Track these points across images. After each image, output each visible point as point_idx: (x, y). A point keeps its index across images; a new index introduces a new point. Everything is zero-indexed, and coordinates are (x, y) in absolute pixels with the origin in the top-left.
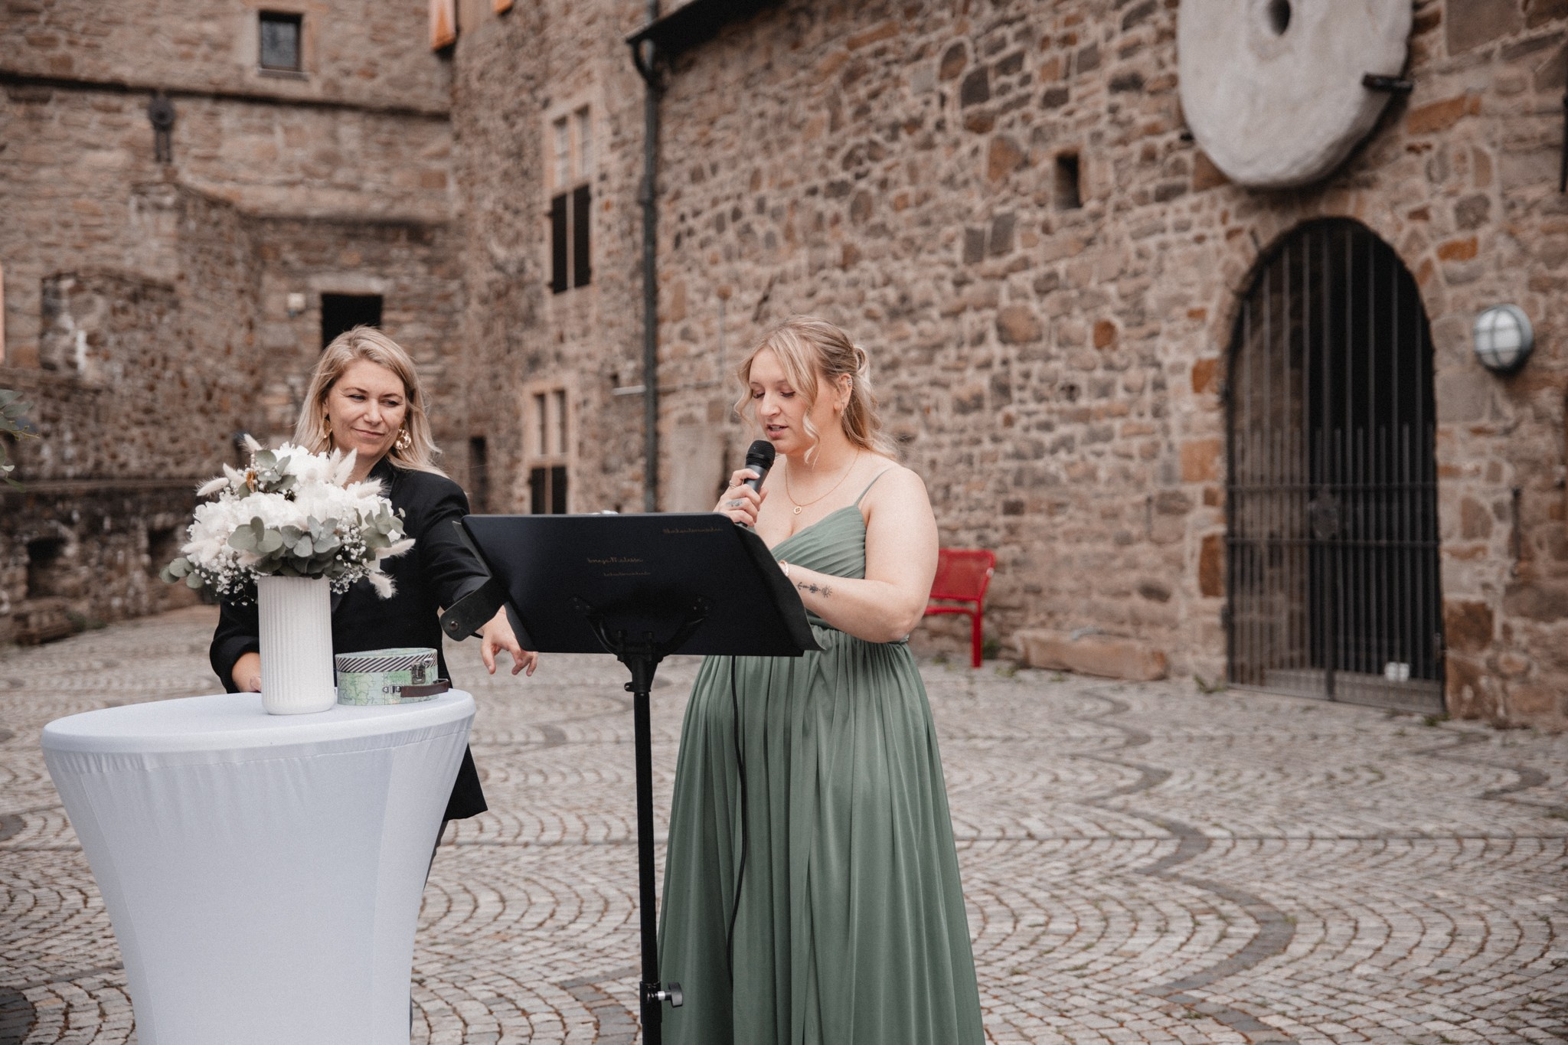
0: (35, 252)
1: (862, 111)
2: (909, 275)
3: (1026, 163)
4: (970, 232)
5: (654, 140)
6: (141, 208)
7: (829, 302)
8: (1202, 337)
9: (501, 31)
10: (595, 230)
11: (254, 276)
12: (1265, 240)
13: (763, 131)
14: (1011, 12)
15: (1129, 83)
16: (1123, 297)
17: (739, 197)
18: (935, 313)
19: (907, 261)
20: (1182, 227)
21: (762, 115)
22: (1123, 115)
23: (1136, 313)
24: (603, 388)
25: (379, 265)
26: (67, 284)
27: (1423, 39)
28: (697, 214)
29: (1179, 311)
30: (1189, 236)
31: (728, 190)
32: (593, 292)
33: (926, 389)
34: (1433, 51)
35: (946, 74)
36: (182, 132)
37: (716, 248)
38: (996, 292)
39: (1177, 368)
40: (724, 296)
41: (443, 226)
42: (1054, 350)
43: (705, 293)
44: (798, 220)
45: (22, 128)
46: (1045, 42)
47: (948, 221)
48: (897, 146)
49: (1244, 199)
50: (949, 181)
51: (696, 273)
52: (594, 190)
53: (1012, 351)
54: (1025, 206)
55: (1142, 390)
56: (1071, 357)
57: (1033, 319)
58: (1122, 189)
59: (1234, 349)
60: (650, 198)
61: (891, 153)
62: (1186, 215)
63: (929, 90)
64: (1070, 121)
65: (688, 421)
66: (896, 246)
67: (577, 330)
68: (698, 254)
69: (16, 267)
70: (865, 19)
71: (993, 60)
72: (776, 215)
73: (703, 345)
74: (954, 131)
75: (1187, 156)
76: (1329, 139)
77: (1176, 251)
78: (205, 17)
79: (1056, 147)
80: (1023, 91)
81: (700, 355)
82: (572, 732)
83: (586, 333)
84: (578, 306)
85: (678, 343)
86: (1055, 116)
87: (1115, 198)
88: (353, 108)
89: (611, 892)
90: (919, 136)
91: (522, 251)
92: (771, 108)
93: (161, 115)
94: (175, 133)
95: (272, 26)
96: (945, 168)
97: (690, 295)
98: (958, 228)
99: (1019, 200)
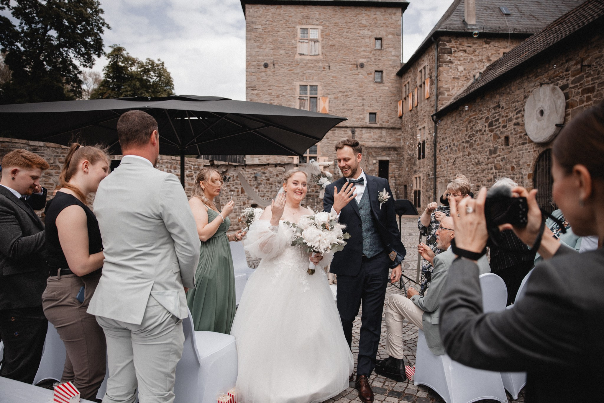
0: (333, 155)
1: (472, 128)
2: (479, 157)
3: (499, 138)
4: (490, 150)
5: (436, 132)
7: (466, 162)
8: (530, 169)
9: (410, 114)
10: (426, 148)
11: (368, 158)
12: (540, 152)
13: (455, 131)
14: (497, 111)
15: (517, 124)
16: (516, 162)
17: (450, 143)
18: (484, 164)
19: (479, 155)
20: (526, 150)
21: (454, 129)
22: (516, 130)
23: (518, 165)
24: (427, 177)
25: (389, 155)
27: (567, 117)
28: (443, 146)
29: (525, 164)
30: (527, 151)
31: (449, 142)
32: (425, 159)
33: (482, 178)
34: (569, 120)
35: (486, 122)
36: (356, 134)
37: (446, 152)
38: (494, 160)
39: (525, 175)
40: (448, 160)
41: (400, 148)
42: (504, 171)
43: (445, 160)
44: (461, 147)
45: (332, 135)
46: (503, 117)
47: (486, 148)
48: (477, 134)
49: (537, 145)
50: (486, 141)
51: (443, 156)
52: (426, 141)
53: (497, 171)
55: (519, 179)
56: (507, 172)
57: (501, 165)
58: (516, 143)
59: (535, 171)
60: (435, 143)
61: (476, 136)
62: (527, 148)
63: (483, 125)
64: (507, 131)
65: (441, 183)
66: (477, 152)
67: (422, 166)
68: (443, 153)
69: (330, 157)
70: (472, 112)
71: (494, 120)
72: (457, 146)
73: (444, 169)
74: (487, 132)
75: (527, 137)
76: (550, 135)
77: (525, 154)
78: (360, 115)
79: (505, 135)
80: (499, 125)
81: (443, 171)
82: (414, 234)
83: (424, 167)
84: (423, 162)
85: (440, 169)
86: (504, 130)
87: (515, 144)
88: (384, 128)
89: (412, 253)
90: (481, 133)
91: (413, 152)
92: (456, 127)
93: (353, 131)
94: (355, 135)
95: (371, 115)
96: (486, 138)
97: (442, 160)
98: (488, 149)
99: (498, 144)
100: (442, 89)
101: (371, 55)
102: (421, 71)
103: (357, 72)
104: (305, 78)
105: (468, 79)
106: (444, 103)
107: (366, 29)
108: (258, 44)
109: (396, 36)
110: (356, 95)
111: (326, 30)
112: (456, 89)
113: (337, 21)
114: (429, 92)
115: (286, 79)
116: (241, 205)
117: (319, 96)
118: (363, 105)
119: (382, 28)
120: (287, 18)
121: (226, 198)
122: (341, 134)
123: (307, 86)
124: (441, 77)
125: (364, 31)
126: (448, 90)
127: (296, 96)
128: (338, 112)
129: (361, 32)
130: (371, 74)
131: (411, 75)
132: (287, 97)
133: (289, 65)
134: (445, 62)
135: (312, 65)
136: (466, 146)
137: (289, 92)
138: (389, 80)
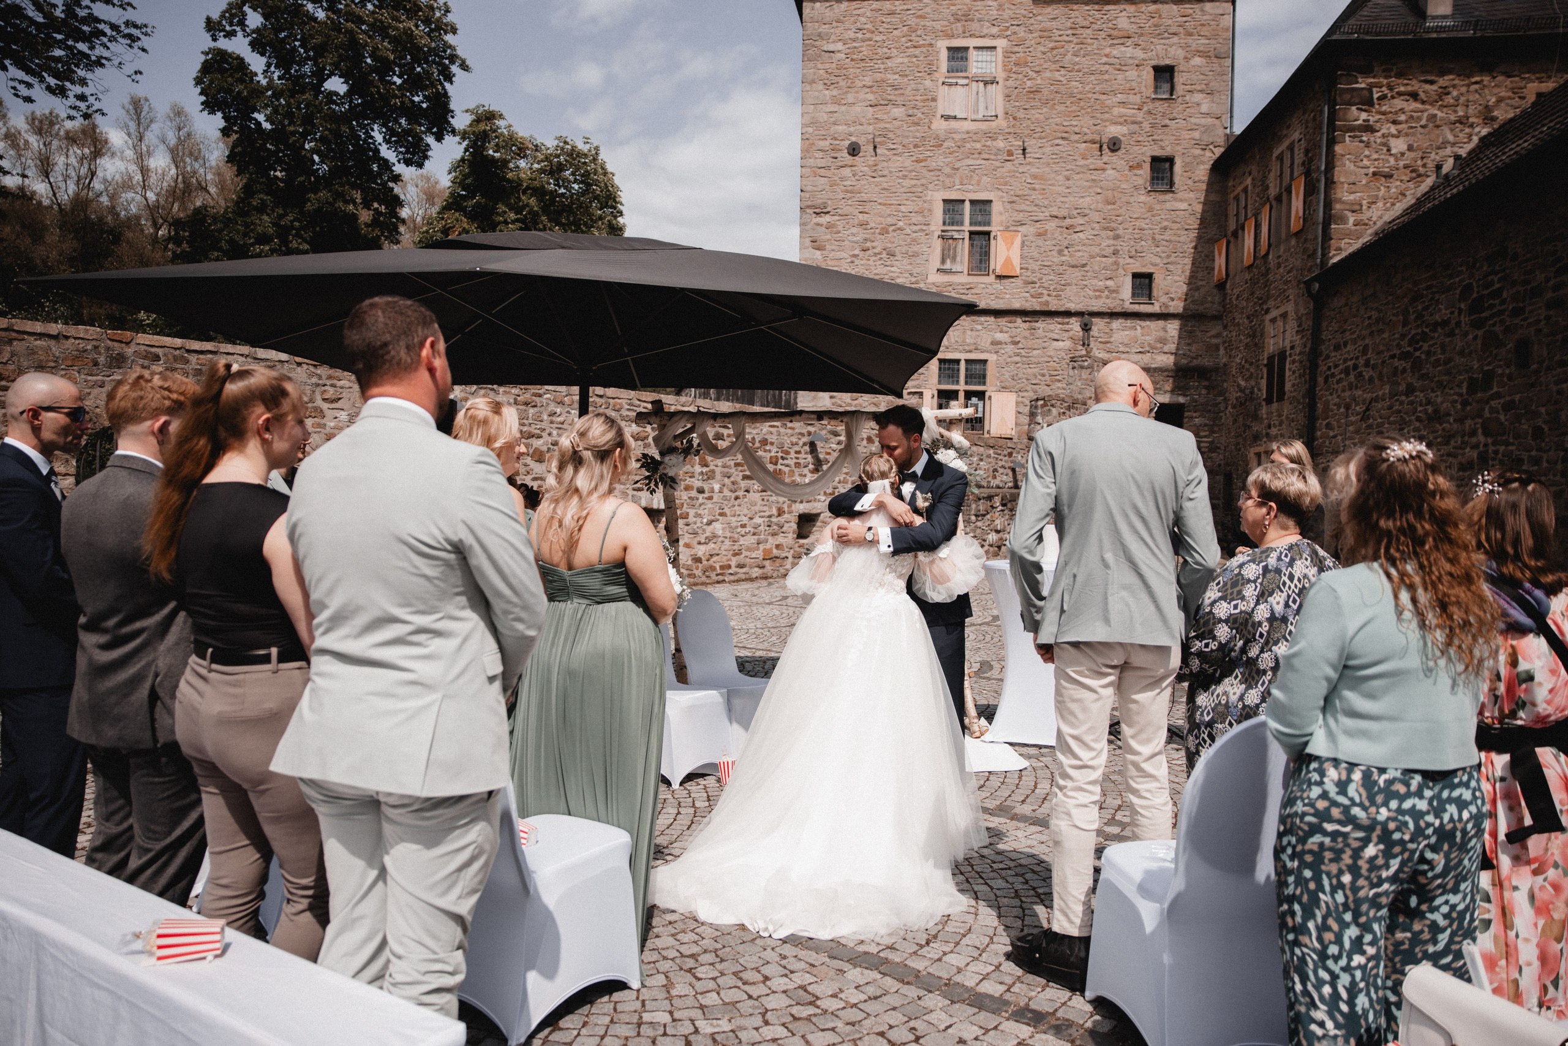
0: (1030, 388)
1: (1419, 316)
2: (1439, 400)
3: (1501, 344)
4: (1471, 378)
5: (1317, 330)
6: (1074, 368)
7: (1399, 411)
9: (1247, 276)
10: (1287, 373)
13: (1370, 325)
14: (1497, 268)
16: (1549, 414)
17: (1357, 358)
19: (1439, 393)
21: (1370, 318)
22: (1553, 321)
23: (1555, 423)
25: (1183, 390)
26: (1041, 402)
28: (1336, 366)
31: (1352, 355)
32: (1285, 404)
35: (1462, 299)
36: (1094, 331)
37: (1345, 383)
38: (1483, 409)
40: (1348, 407)
41: (1216, 369)
42: (1511, 440)
43: (1339, 406)
44: (1385, 371)
45: (1027, 333)
46: (1513, 283)
47: (1461, 374)
48: (1436, 335)
50: (1461, 353)
51: (1335, 396)
52: (1287, 354)
53: (1490, 441)
54: (1500, 366)
56: (1520, 443)
57: (1502, 424)
58: (1551, 359)
60: (1314, 358)
61: (1433, 338)
63: (1454, 307)
64: (1525, 324)
66: (1433, 385)
67: (1277, 423)
68: (1336, 387)
69: (1022, 394)
71: (1487, 292)
72: (1374, 367)
73: (1336, 431)
74: (1465, 328)
78: (1107, 279)
79: (1517, 337)
80: (1502, 308)
81: (1334, 437)
83: (1281, 424)
84: (1278, 411)
85: (1323, 429)
86: (1517, 321)
87: (1546, 363)
88: (1173, 316)
90: (1447, 329)
91: (1253, 383)
92: (1374, 315)
93: (1086, 325)
94: (1092, 333)
95: (1138, 280)
96: (1460, 345)
97: (1331, 407)
98: (1466, 376)
99: (1497, 363)
100: (1338, 206)
101: (1140, 116)
102: (1280, 158)
103: (1099, 164)
104: (957, 182)
105: (1420, 176)
106: (1342, 245)
107: (1129, 42)
108: (835, 92)
109: (1215, 60)
110: (1097, 226)
111: (1016, 49)
112: (1380, 204)
113: (1048, 25)
114: (1301, 213)
115: (907, 183)
116: (770, 516)
117: (994, 228)
118: (1115, 253)
119: (1175, 39)
120: (912, 21)
121: (733, 495)
122: (1052, 331)
123: (963, 201)
124: (1339, 175)
125: (1123, 49)
126: (1357, 207)
127: (932, 228)
128: (1043, 271)
129: (1115, 52)
130: (1139, 166)
131: (1254, 168)
132: (908, 231)
133: (916, 146)
134: (1352, 129)
135: (978, 146)
136: (1400, 368)
137: (914, 220)
138: (1190, 182)
